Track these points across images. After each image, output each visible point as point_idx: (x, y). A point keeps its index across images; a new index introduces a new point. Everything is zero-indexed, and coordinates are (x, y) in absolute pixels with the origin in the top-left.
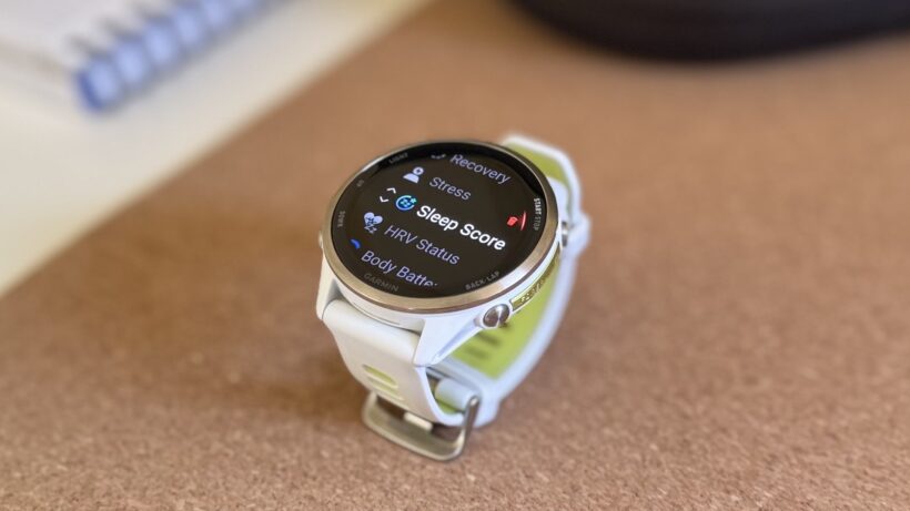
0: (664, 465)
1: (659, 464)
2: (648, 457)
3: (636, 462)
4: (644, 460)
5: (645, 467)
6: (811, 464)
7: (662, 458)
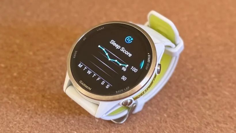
0: (168, 122)
1: (166, 122)
2: (163, 119)
3: (158, 120)
4: (161, 120)
5: (161, 122)
6: (221, 127)
7: (168, 120)
